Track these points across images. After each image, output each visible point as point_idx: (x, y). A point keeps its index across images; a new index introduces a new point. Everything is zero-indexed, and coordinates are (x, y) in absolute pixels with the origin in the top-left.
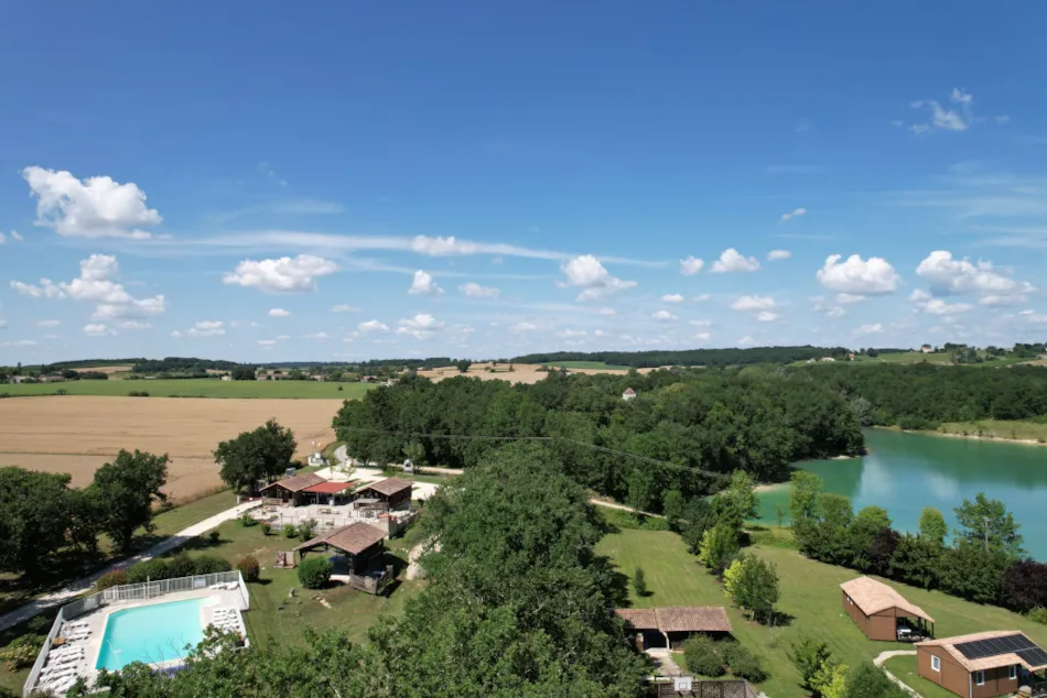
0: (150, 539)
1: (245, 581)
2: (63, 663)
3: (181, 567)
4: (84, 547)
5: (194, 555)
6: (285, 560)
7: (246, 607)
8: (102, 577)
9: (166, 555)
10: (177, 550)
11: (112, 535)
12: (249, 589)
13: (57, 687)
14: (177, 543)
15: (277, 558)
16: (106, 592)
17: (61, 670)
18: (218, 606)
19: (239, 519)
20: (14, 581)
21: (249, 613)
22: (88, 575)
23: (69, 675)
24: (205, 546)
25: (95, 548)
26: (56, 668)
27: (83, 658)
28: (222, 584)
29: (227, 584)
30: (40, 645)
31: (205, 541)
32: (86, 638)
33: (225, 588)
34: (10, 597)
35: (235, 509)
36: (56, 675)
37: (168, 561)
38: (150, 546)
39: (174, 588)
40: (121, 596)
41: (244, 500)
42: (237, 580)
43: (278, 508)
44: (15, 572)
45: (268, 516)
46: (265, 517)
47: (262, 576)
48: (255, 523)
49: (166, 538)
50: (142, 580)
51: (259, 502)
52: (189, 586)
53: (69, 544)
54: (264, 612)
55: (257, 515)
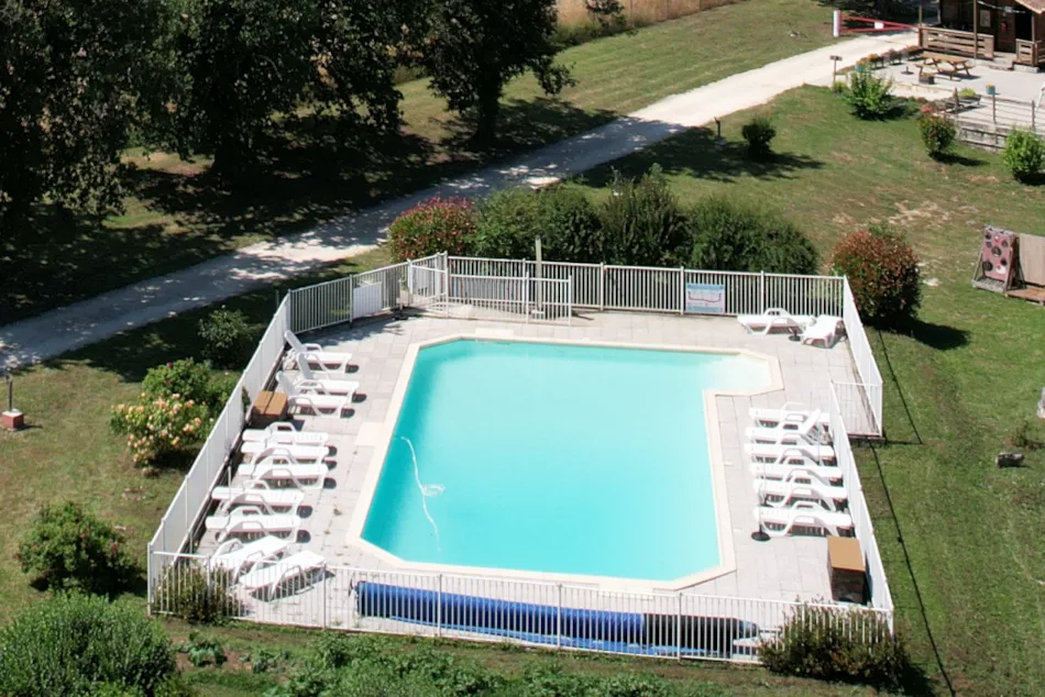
0: (554, 117)
1: (866, 321)
2: (275, 483)
3: (644, 227)
4: (362, 110)
5: (688, 191)
6: (1015, 264)
7: (872, 427)
8: (408, 216)
9: (598, 177)
10: (633, 166)
11: (443, 87)
12: (881, 353)
13: (247, 568)
14: (637, 142)
15: (987, 255)
16: (415, 270)
17: (263, 509)
18: (767, 397)
19: (839, 89)
20: (190, 180)
21: (884, 455)
22: (374, 204)
23: (283, 534)
24: (726, 169)
25: (394, 120)
26: (253, 496)
27: (329, 483)
28: (784, 318)
29: (799, 319)
30: (216, 405)
31: (728, 149)
32: (347, 413)
33: (795, 333)
34: (173, 229)
35: (823, 54)
36: (251, 523)
37: (599, 198)
38: (553, 140)
39: (620, 298)
40: (457, 293)
41: (854, 27)
42: (836, 310)
43: (977, 67)
44: (184, 156)
45: (943, 90)
46: (931, 93)
47: (928, 313)
48: (894, 111)
49: (603, 119)
50: (521, 250)
51: (907, 40)
52: (667, 302)
53: (325, 95)
54: (943, 461)
55: (903, 83)
